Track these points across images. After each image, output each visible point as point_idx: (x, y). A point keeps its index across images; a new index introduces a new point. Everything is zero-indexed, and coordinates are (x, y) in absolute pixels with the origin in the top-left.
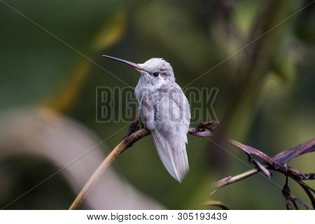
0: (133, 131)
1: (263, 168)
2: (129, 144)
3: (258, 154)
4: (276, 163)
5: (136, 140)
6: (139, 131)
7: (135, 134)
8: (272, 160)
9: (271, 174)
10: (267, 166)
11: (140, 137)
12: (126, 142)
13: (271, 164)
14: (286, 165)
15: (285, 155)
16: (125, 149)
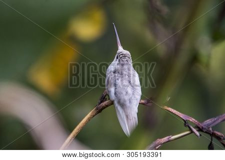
0: (102, 102)
1: (195, 130)
2: (99, 111)
3: (191, 120)
4: (204, 127)
5: (104, 108)
6: (107, 102)
7: (104, 104)
8: (201, 125)
9: (200, 135)
10: (197, 129)
11: (107, 106)
12: (97, 109)
13: (201, 128)
14: (211, 129)
15: (210, 122)
16: (96, 114)
